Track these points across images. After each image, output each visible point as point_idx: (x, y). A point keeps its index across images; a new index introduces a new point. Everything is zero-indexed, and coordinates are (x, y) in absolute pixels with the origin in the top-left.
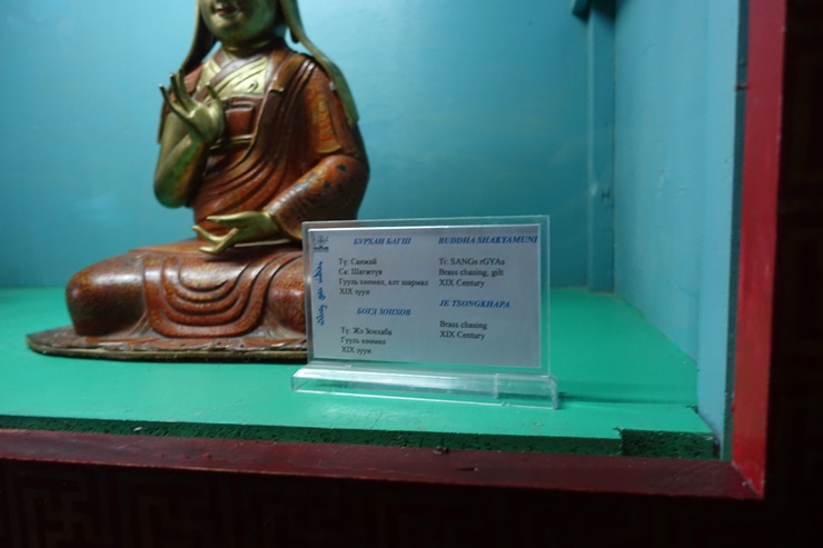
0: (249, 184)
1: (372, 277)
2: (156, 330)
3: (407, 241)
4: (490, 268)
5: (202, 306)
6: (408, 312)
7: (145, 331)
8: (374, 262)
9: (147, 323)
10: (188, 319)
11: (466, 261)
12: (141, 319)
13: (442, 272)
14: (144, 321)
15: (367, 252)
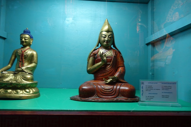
0: (110, 71)
1: (151, 88)
2: (99, 97)
3: (157, 83)
4: (169, 88)
5: (107, 92)
6: (157, 94)
7: (96, 97)
8: (151, 86)
9: (96, 96)
10: (105, 95)
11: (166, 86)
12: (95, 95)
13: (162, 88)
14: (96, 95)
15: (150, 85)
